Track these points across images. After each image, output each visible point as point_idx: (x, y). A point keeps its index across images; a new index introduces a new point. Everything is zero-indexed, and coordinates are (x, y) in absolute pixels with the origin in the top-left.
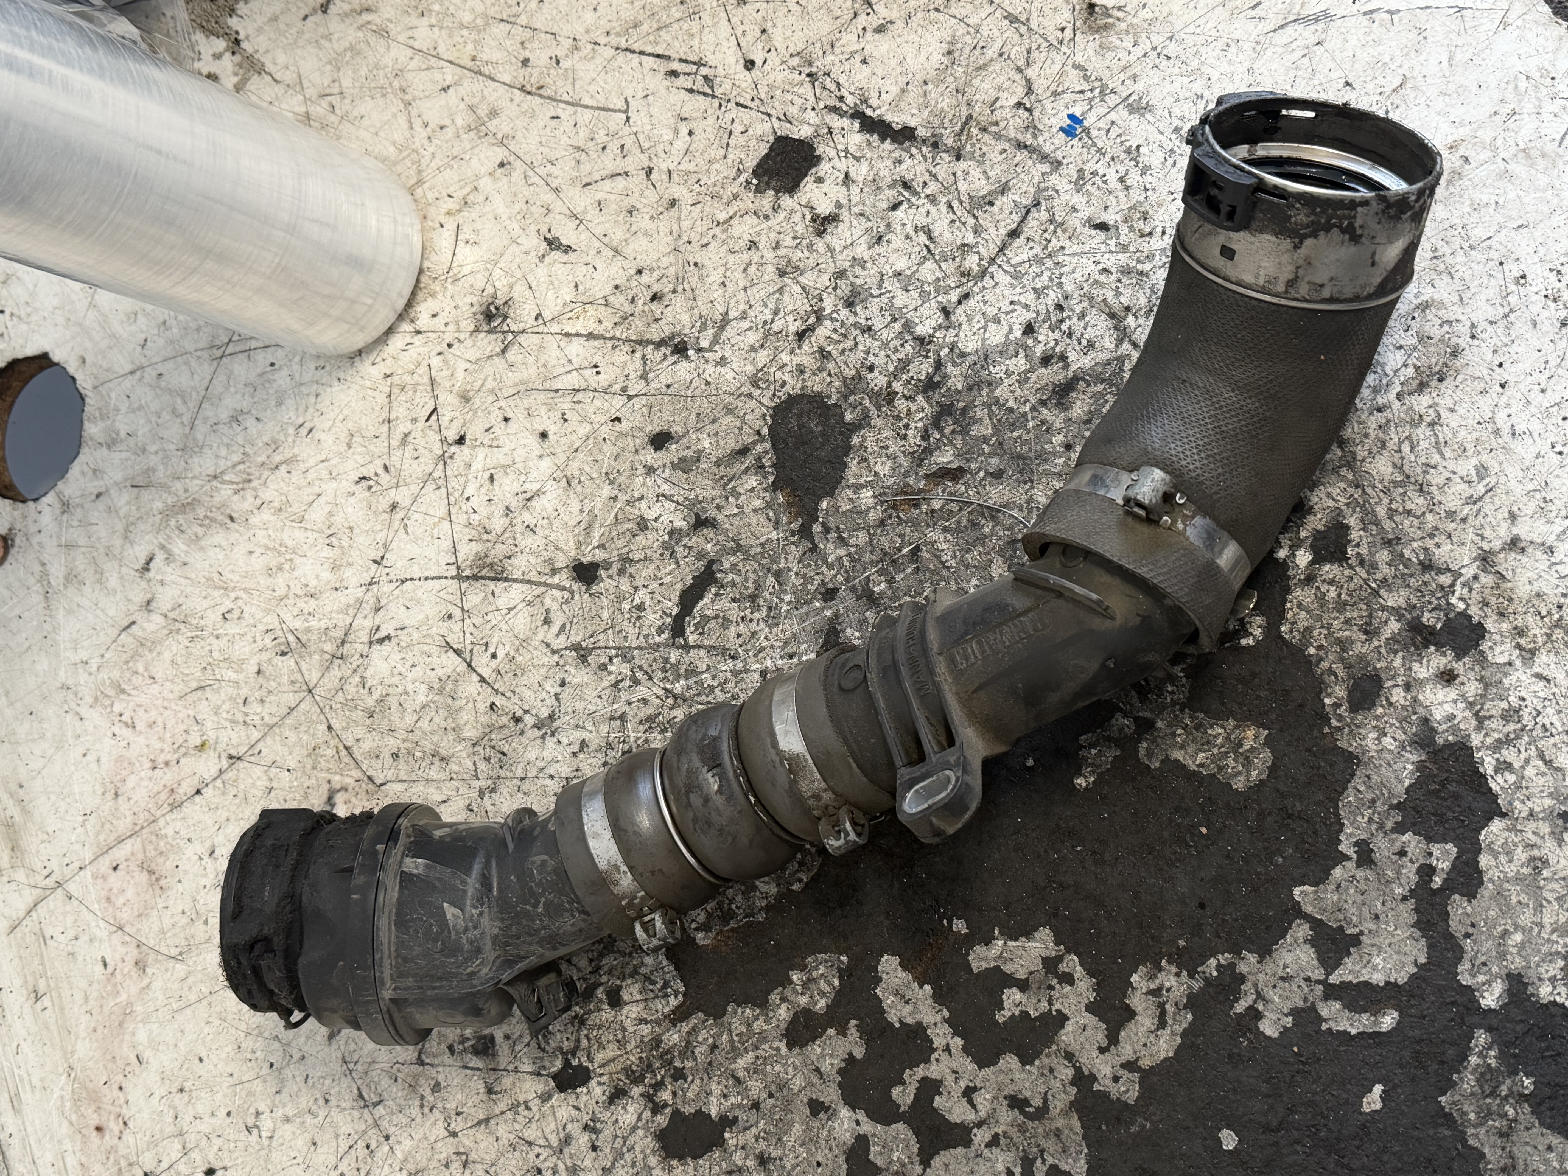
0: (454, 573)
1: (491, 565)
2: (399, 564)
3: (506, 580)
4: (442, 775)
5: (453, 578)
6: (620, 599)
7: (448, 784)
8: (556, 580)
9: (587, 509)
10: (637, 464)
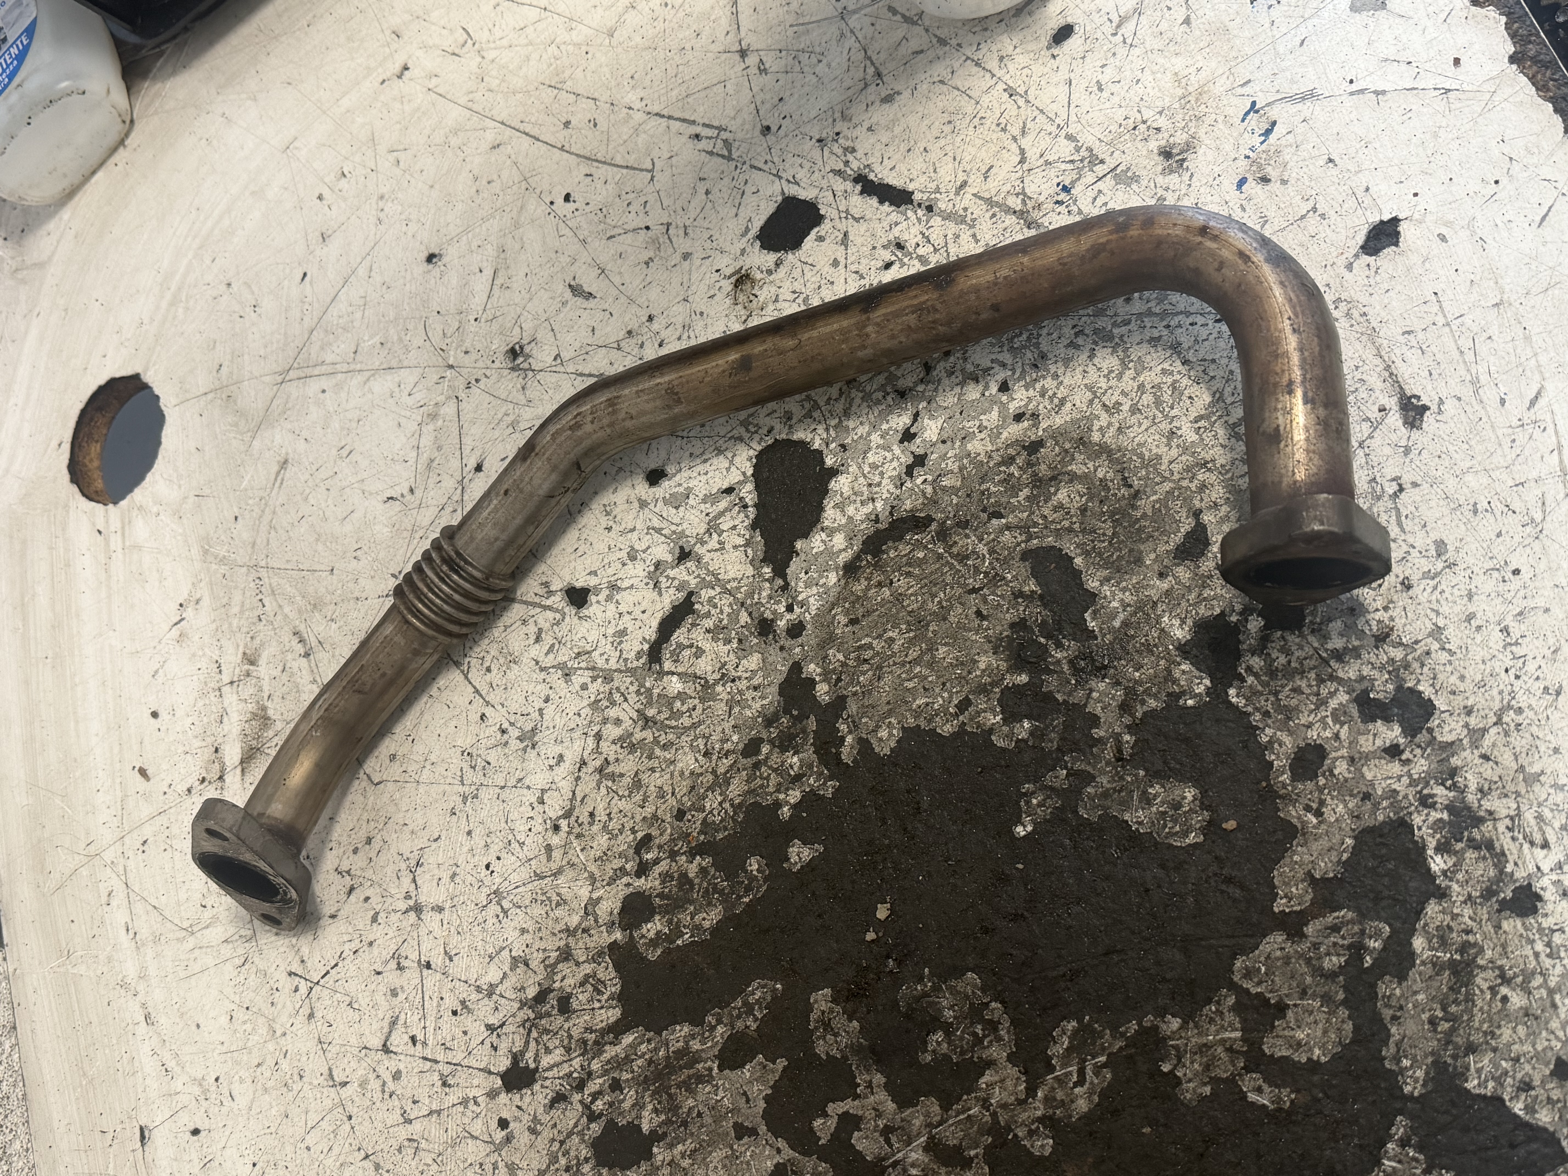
6: (605, 623)
8: (550, 602)
10: (633, 498)
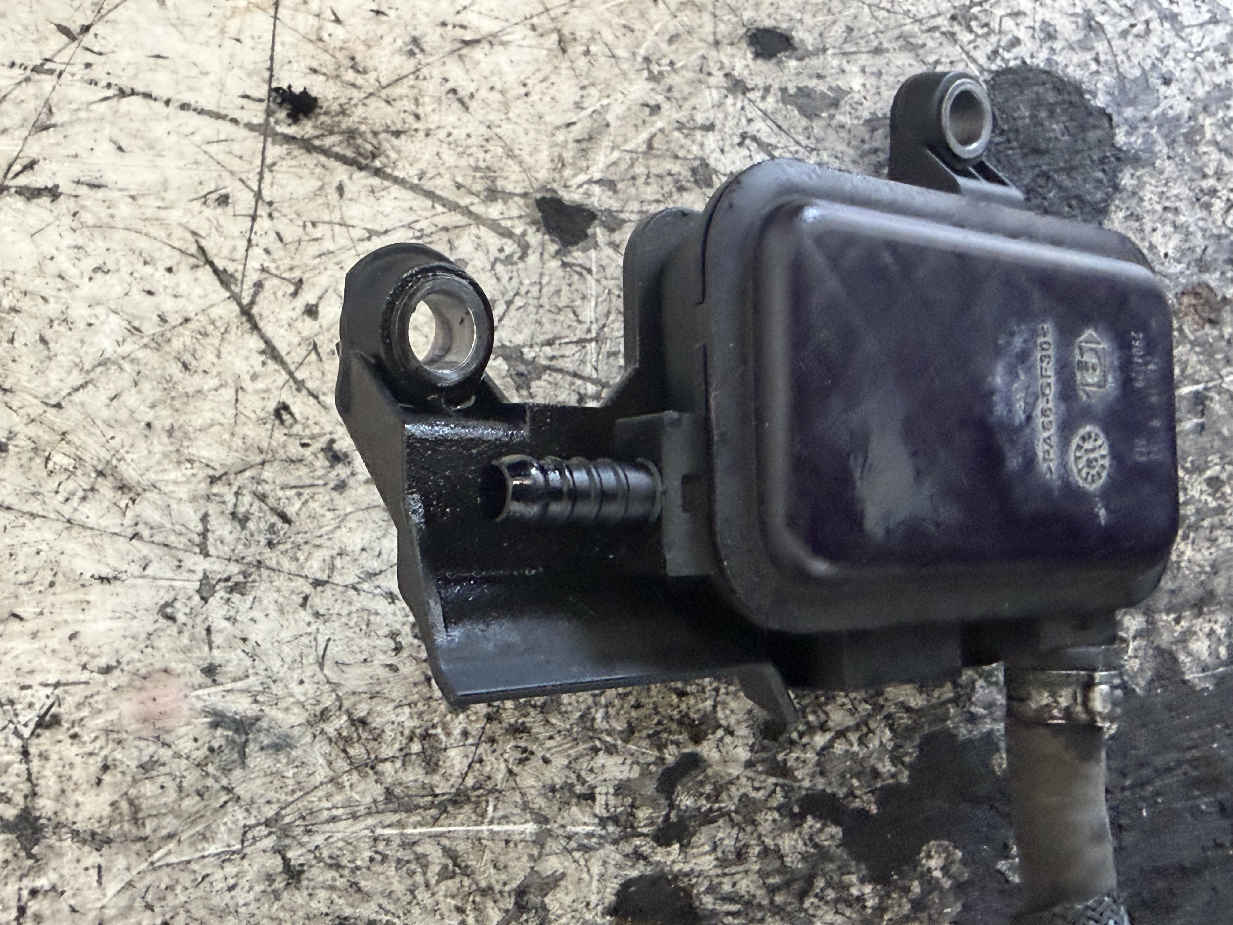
1: (351, 134)
2: (124, 56)
3: (378, 172)
4: (112, 522)
5: (250, 127)
7: (122, 544)
8: (494, 211)
10: (715, 66)
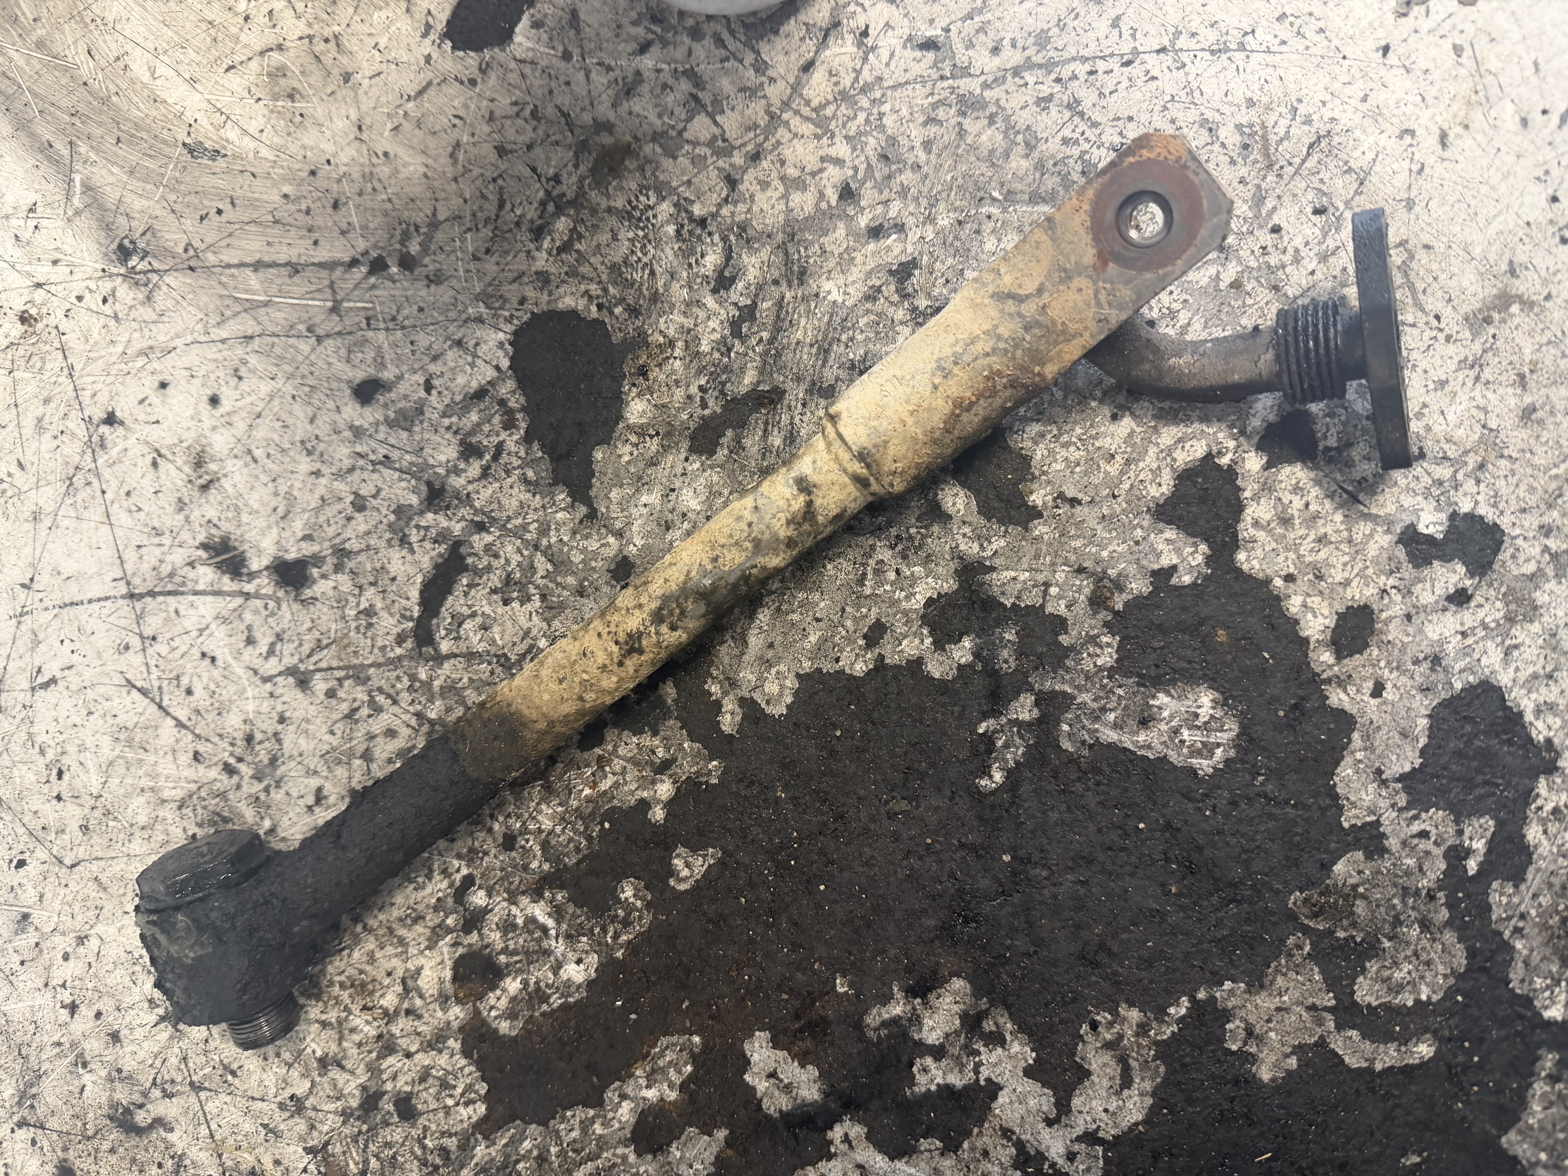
0: (124, 590)
1: (170, 576)
3: (190, 593)
5: (123, 597)
6: (341, 602)
8: (254, 587)
9: (283, 489)
10: (341, 425)
